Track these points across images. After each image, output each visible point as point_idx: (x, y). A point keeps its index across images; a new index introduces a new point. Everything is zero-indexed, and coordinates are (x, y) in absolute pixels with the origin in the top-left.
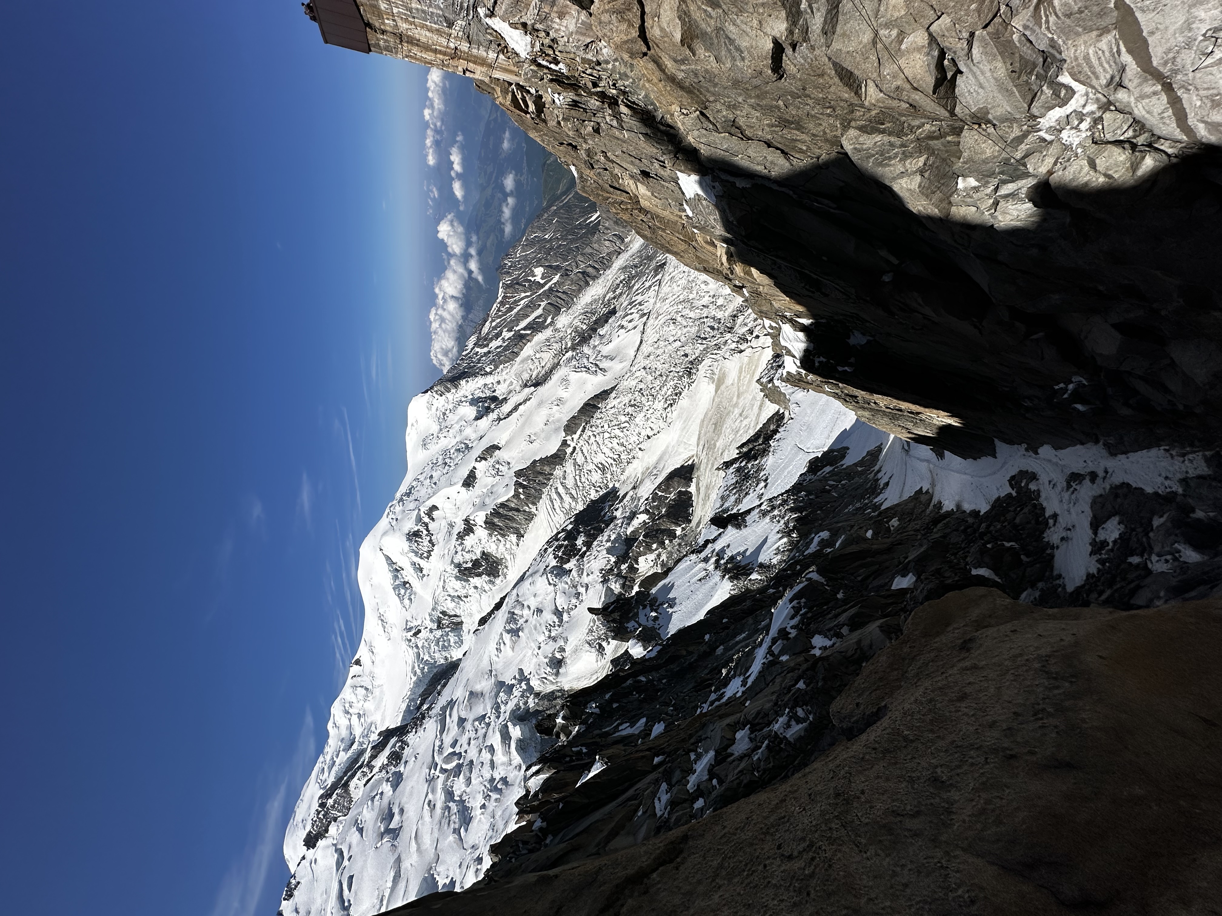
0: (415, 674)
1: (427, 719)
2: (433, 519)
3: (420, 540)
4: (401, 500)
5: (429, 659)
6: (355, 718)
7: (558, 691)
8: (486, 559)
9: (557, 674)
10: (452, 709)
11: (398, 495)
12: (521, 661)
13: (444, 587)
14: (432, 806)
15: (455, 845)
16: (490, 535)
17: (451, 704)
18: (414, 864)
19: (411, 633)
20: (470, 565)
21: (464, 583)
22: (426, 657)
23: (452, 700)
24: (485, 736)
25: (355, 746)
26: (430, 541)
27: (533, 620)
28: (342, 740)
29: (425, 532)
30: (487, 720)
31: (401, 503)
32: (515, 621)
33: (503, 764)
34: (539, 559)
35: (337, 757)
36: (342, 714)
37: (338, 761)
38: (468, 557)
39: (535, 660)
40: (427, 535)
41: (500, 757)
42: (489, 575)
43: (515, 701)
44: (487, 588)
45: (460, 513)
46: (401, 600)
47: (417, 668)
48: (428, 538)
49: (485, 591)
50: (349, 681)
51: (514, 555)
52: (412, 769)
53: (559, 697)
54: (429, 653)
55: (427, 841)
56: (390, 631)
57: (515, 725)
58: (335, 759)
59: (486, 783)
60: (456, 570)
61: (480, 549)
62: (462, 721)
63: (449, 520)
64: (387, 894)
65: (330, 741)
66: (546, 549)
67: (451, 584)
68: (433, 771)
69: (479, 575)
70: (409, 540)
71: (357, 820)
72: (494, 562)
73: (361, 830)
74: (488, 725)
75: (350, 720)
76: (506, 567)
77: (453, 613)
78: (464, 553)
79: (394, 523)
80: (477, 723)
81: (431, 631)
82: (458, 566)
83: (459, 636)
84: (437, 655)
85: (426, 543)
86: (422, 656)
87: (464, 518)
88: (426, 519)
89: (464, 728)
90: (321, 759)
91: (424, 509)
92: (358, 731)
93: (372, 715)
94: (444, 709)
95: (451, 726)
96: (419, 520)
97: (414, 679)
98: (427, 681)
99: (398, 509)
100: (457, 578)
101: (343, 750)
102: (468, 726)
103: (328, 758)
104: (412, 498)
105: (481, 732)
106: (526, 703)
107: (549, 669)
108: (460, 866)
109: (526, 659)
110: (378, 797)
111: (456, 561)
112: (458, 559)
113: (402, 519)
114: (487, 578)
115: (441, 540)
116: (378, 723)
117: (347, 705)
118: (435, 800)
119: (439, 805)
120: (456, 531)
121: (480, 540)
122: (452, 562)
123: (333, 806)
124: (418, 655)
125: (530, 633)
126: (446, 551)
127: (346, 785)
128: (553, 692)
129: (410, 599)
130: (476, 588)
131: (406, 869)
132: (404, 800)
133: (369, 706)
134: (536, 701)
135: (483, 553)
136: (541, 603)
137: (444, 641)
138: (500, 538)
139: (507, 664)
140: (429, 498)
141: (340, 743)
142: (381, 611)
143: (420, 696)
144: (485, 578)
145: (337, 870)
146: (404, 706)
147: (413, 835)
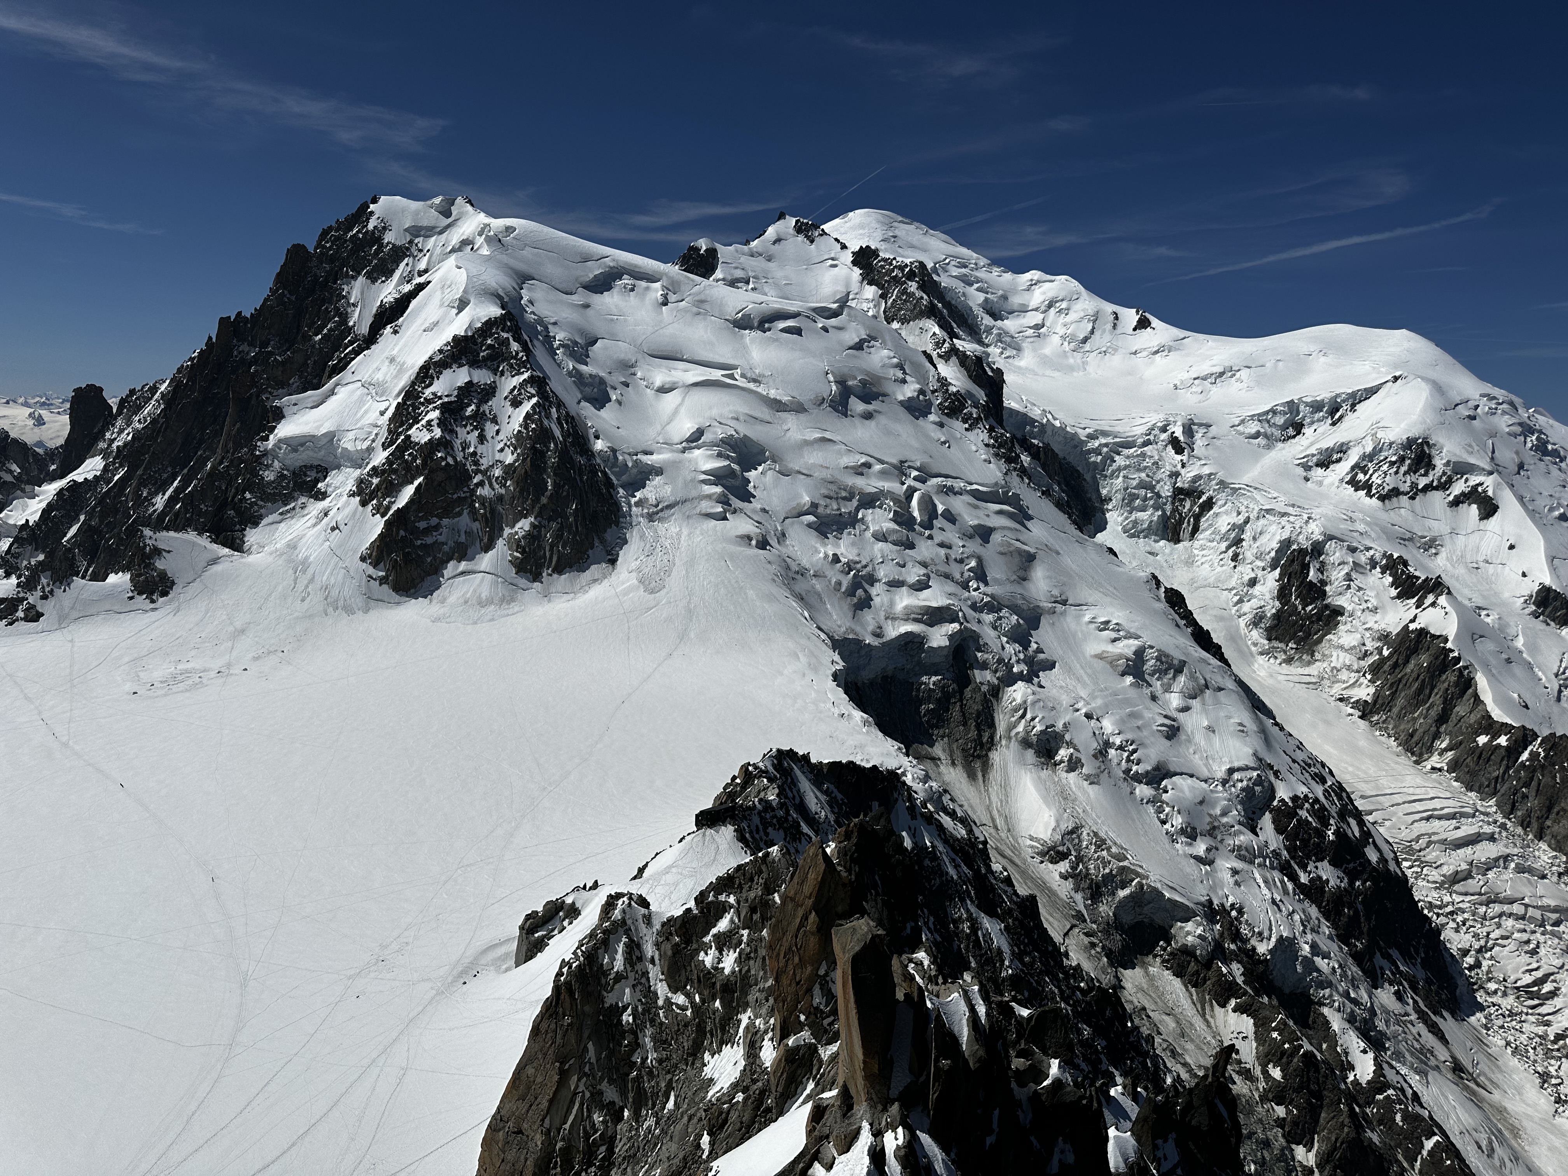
0: (1092, 437)
1: (1004, 466)
2: (1456, 503)
3: (1403, 469)
4: (1527, 429)
5: (1115, 466)
6: (1037, 318)
7: (992, 737)
8: (1319, 617)
9: (1026, 743)
10: (1011, 516)
11: (1543, 421)
12: (1069, 670)
13: (1268, 511)
14: (861, 470)
15: (794, 504)
16: (1384, 637)
17: (1022, 516)
18: (789, 434)
19: (1179, 433)
20: (1312, 575)
21: (1268, 558)
22: (1120, 461)
23: (1030, 518)
24: (947, 576)
25: (987, 321)
26: (1395, 492)
27: (1153, 716)
28: (1005, 298)
29: (1422, 482)
30: (973, 584)
31: (1518, 429)
32: (1161, 672)
33: (892, 604)
34: (1300, 756)
35: (978, 290)
36: (1050, 295)
37: (972, 290)
38: (1337, 575)
39: (1065, 700)
40: (1414, 485)
41: (904, 600)
42: (1278, 616)
43: (995, 646)
44: (1246, 607)
45: (1461, 571)
46: (1260, 418)
47: (1103, 441)
48: (1405, 488)
49: (1240, 601)
50: (1109, 308)
51: (1316, 685)
52: (927, 436)
53: (980, 736)
54: (1126, 467)
55: (814, 458)
56: (1194, 389)
57: (951, 637)
58: (976, 286)
59: (869, 569)
60: (1306, 545)
61: (1349, 607)
62: (984, 533)
63: (1447, 540)
64: (761, 390)
65: (1008, 276)
66: (1323, 781)
67: (1273, 528)
68: (915, 473)
69: (1283, 594)
70: (1410, 443)
71: (874, 339)
72: (1308, 635)
73: (858, 346)
74: (965, 586)
75: (1036, 310)
76: (1289, 661)
77: (1204, 522)
78: (1346, 569)
79: (1464, 411)
80: (973, 564)
81: (1175, 475)
82: (1317, 549)
83: (1149, 532)
84: (1119, 482)
85: (1391, 482)
86: (1126, 452)
87: (1446, 579)
88: (1459, 488)
89: (971, 537)
90: (983, 261)
91: (1489, 484)
92: (1010, 324)
93: (1035, 350)
94: (1015, 501)
95: (981, 513)
96: (1461, 469)
97: (1082, 434)
98: (1070, 459)
99: (1504, 423)
100: (1286, 544)
101: (986, 300)
102: (974, 546)
103: (981, 274)
104: (1530, 458)
105: (955, 570)
106: (984, 666)
107: (1039, 728)
108: (764, 510)
109: (1071, 683)
110: (900, 374)
111: (1330, 546)
112: (1335, 554)
113: (1472, 432)
114: (1270, 611)
115: (1392, 516)
116: (1017, 362)
117: (1064, 305)
118: (868, 477)
119: (860, 482)
120: (1414, 555)
121: (1375, 610)
122: (1331, 538)
123: (904, 292)
124: (1129, 445)
125: (1127, 702)
126: (1361, 527)
127: (931, 312)
128: (992, 725)
129: (1257, 435)
130: (1253, 582)
131: (785, 421)
132: (882, 420)
133: (1053, 344)
134: (985, 688)
135: (1338, 612)
136: (1189, 741)
137: (1145, 499)
138: (1371, 660)
139: (1070, 641)
140: (1521, 499)
141: (1001, 292)
142: (1244, 374)
143: (1047, 446)
144: (1272, 607)
145: (815, 310)
146: (1035, 413)
147: (828, 435)
